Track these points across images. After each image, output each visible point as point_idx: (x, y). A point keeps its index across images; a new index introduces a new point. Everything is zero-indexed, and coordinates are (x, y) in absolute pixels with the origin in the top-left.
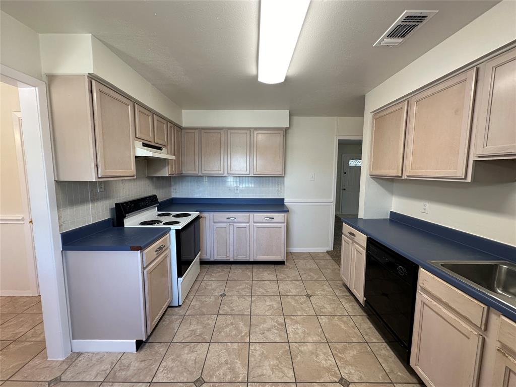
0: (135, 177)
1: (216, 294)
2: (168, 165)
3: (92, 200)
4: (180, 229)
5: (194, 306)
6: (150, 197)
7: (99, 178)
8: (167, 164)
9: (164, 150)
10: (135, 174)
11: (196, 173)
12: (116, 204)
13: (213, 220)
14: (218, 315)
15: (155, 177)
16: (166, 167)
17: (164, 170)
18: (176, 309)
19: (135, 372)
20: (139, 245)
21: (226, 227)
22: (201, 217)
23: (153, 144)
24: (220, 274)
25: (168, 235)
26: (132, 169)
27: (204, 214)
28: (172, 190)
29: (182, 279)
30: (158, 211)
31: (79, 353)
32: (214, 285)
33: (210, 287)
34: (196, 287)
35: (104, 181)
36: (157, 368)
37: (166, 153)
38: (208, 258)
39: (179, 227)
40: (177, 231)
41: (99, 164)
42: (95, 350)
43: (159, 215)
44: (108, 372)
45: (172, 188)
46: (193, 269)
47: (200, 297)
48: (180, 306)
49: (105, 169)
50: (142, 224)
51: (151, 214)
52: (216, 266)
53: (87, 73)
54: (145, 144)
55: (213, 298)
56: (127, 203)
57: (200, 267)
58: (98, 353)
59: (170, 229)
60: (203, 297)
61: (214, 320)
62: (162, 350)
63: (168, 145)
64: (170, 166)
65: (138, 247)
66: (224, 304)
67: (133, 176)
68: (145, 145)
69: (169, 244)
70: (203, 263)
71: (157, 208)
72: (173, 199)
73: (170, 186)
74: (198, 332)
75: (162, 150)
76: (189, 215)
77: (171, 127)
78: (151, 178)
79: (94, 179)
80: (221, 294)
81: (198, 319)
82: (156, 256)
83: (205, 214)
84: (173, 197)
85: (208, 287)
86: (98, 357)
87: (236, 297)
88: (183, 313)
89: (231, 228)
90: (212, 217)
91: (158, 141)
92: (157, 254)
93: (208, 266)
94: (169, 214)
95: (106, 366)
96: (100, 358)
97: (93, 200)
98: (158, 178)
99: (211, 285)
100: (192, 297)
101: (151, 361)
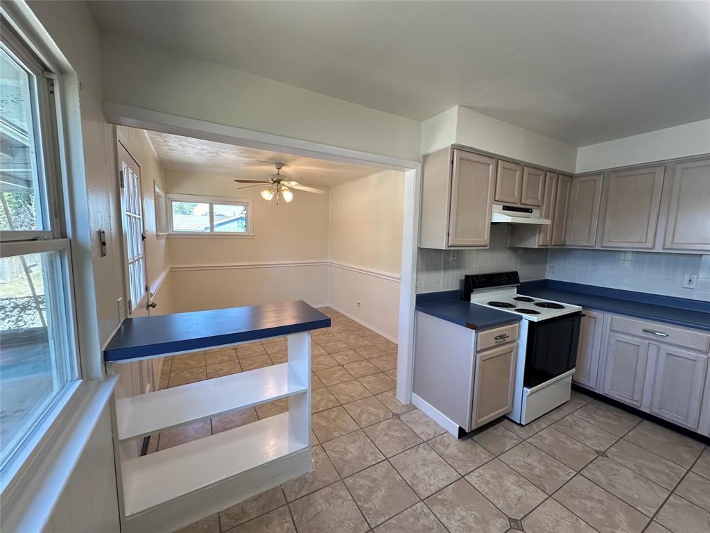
0: (488, 247)
1: (588, 444)
2: (540, 233)
3: (444, 269)
4: (536, 321)
5: (543, 439)
6: (507, 274)
7: (449, 246)
8: (538, 232)
9: (536, 212)
10: (488, 243)
11: (590, 245)
12: (466, 276)
13: (611, 326)
14: (578, 473)
15: (521, 248)
16: (536, 235)
17: (534, 238)
18: (516, 427)
19: (452, 456)
20: (474, 324)
21: (639, 346)
22: (584, 315)
23: (518, 205)
24: (610, 421)
25: (518, 324)
26: (485, 237)
27: (592, 312)
28: (548, 268)
29: (529, 391)
30: (518, 293)
31: (415, 406)
32: (589, 431)
33: (581, 430)
34: (556, 416)
35: (457, 250)
36: (472, 469)
37: (539, 215)
38: (591, 385)
39: (535, 319)
40: (531, 323)
41: (450, 232)
42: (427, 413)
43: (516, 299)
44: (431, 437)
45: (548, 265)
46: (556, 388)
47: (557, 433)
48: (520, 425)
49: (456, 237)
50: (491, 304)
51: (507, 294)
52: (605, 406)
53: (450, 144)
54: (507, 207)
55: (579, 446)
56: (477, 276)
57: (571, 393)
58: (427, 417)
59: (521, 318)
60: (563, 436)
61: (568, 475)
62: (484, 457)
63: (543, 204)
64: (542, 234)
65: (473, 325)
66: (598, 467)
67: (486, 246)
68: (505, 208)
69: (517, 337)
70: (577, 388)
71: (516, 289)
72: (547, 281)
73: (546, 263)
74: (537, 471)
75: (531, 212)
76: (561, 307)
77: (552, 178)
78: (515, 250)
79: (443, 246)
80: (598, 449)
81: (542, 457)
82: (494, 344)
83: (594, 313)
84: (547, 278)
85: (577, 428)
86: (427, 420)
87: (629, 471)
88: (524, 437)
89: (652, 351)
90: (609, 321)
91: (527, 201)
92: (497, 342)
93: (590, 399)
94: (529, 300)
95: (430, 431)
96: (429, 422)
97: (446, 268)
98: (527, 250)
99: (584, 427)
100: (544, 426)
101: (469, 459)
